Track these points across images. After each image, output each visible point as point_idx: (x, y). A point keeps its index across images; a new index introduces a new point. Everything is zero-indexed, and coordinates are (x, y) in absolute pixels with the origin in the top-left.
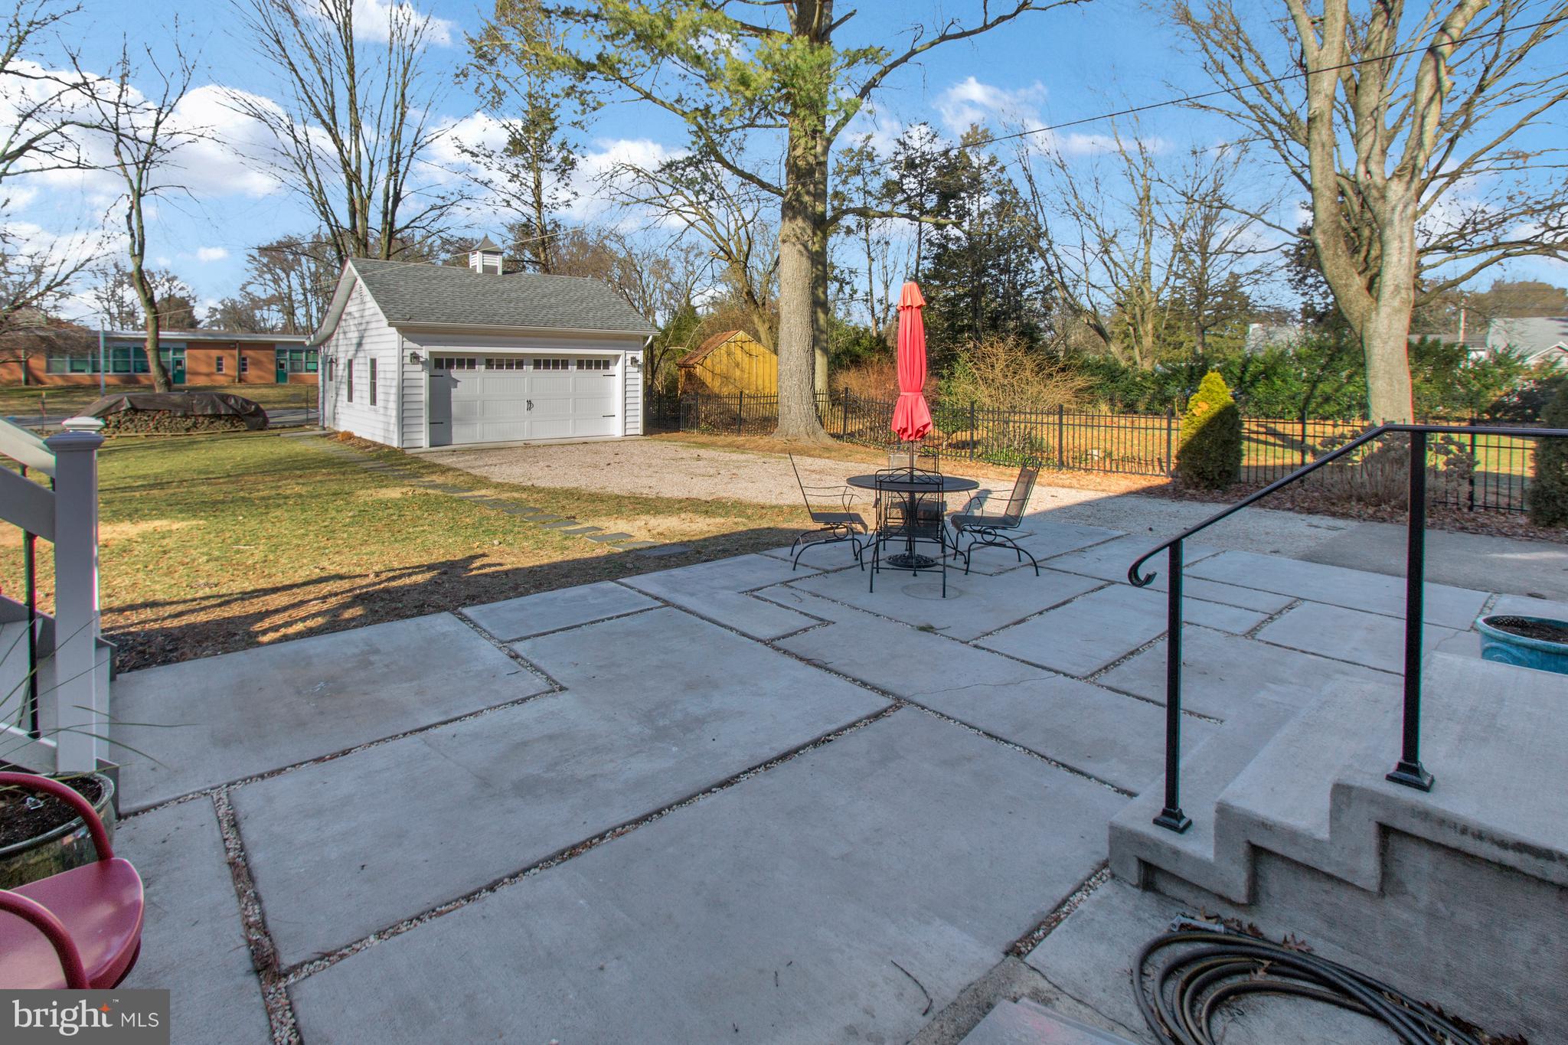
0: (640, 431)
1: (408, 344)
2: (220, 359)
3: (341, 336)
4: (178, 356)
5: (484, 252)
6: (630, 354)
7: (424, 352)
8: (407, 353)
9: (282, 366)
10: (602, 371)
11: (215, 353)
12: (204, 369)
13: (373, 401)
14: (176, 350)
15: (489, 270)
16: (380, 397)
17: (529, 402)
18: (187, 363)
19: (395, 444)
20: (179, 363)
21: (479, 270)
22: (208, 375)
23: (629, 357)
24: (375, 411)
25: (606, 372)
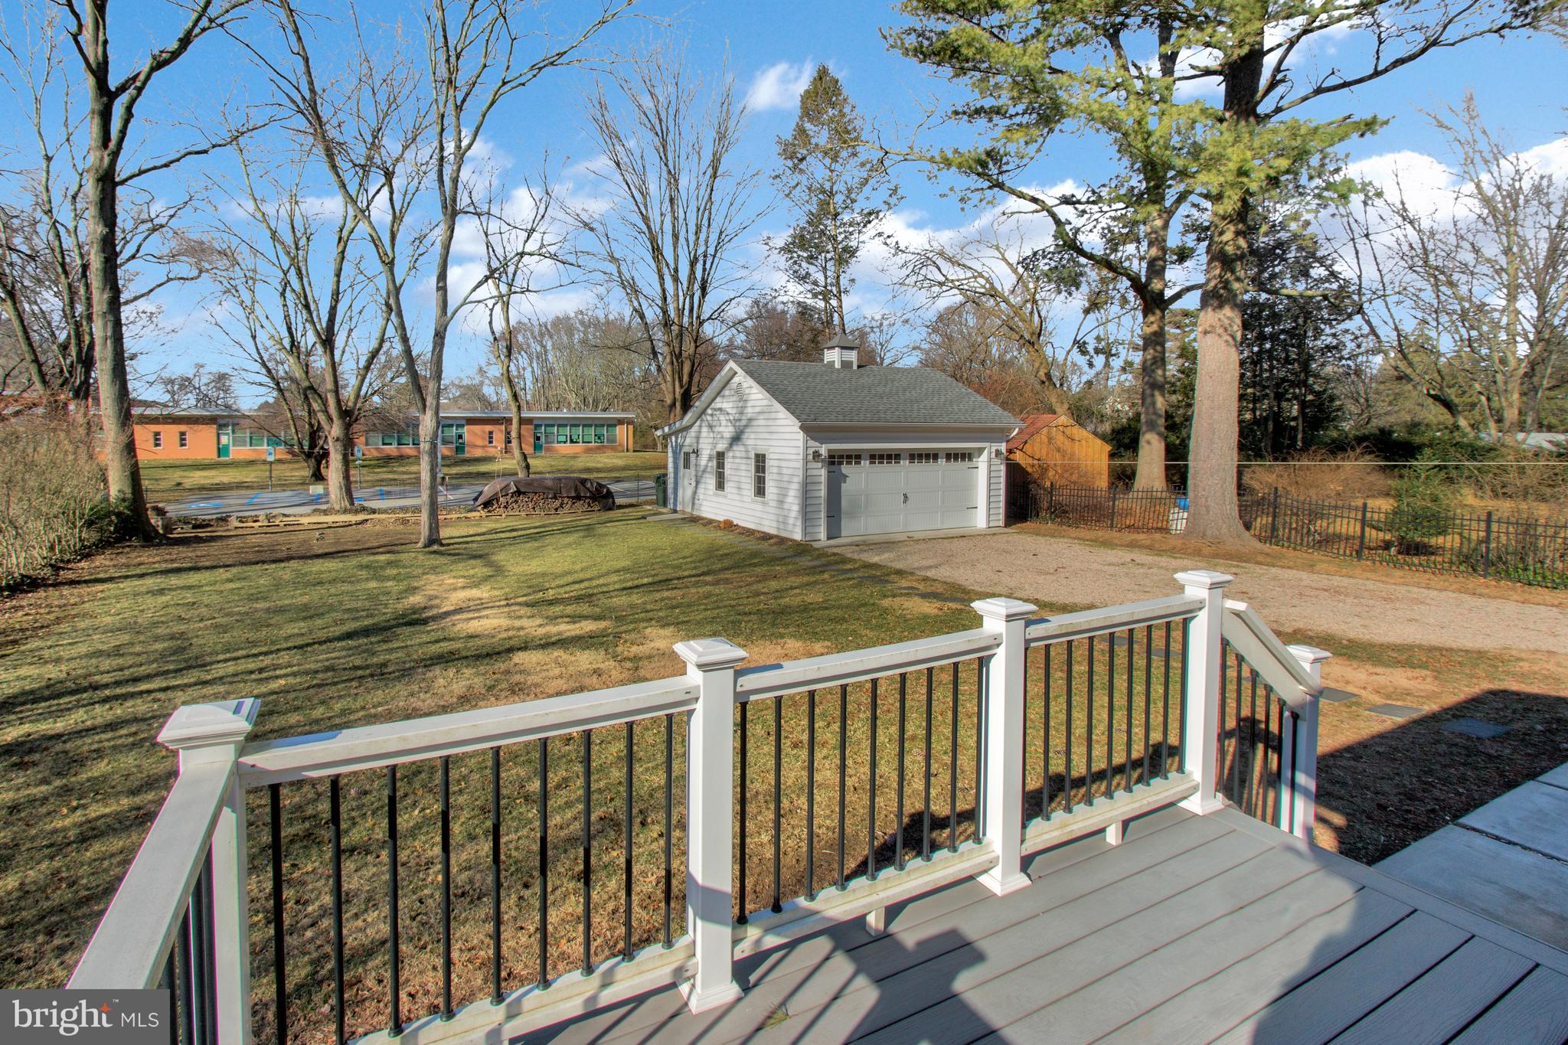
0: (1001, 523)
1: (811, 443)
2: (491, 433)
3: (705, 429)
4: (460, 431)
5: (843, 348)
6: (995, 447)
7: (823, 450)
8: (811, 451)
9: (538, 438)
10: (967, 463)
11: (488, 428)
12: (480, 443)
13: (760, 491)
14: (458, 426)
15: (846, 365)
16: (770, 487)
17: (905, 496)
18: (466, 437)
19: (798, 536)
20: (460, 437)
21: (837, 365)
22: (484, 447)
23: (993, 449)
24: (764, 503)
25: (970, 464)
